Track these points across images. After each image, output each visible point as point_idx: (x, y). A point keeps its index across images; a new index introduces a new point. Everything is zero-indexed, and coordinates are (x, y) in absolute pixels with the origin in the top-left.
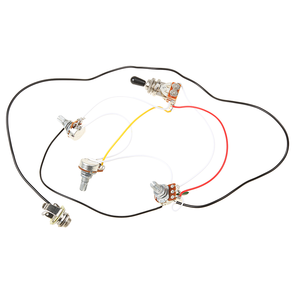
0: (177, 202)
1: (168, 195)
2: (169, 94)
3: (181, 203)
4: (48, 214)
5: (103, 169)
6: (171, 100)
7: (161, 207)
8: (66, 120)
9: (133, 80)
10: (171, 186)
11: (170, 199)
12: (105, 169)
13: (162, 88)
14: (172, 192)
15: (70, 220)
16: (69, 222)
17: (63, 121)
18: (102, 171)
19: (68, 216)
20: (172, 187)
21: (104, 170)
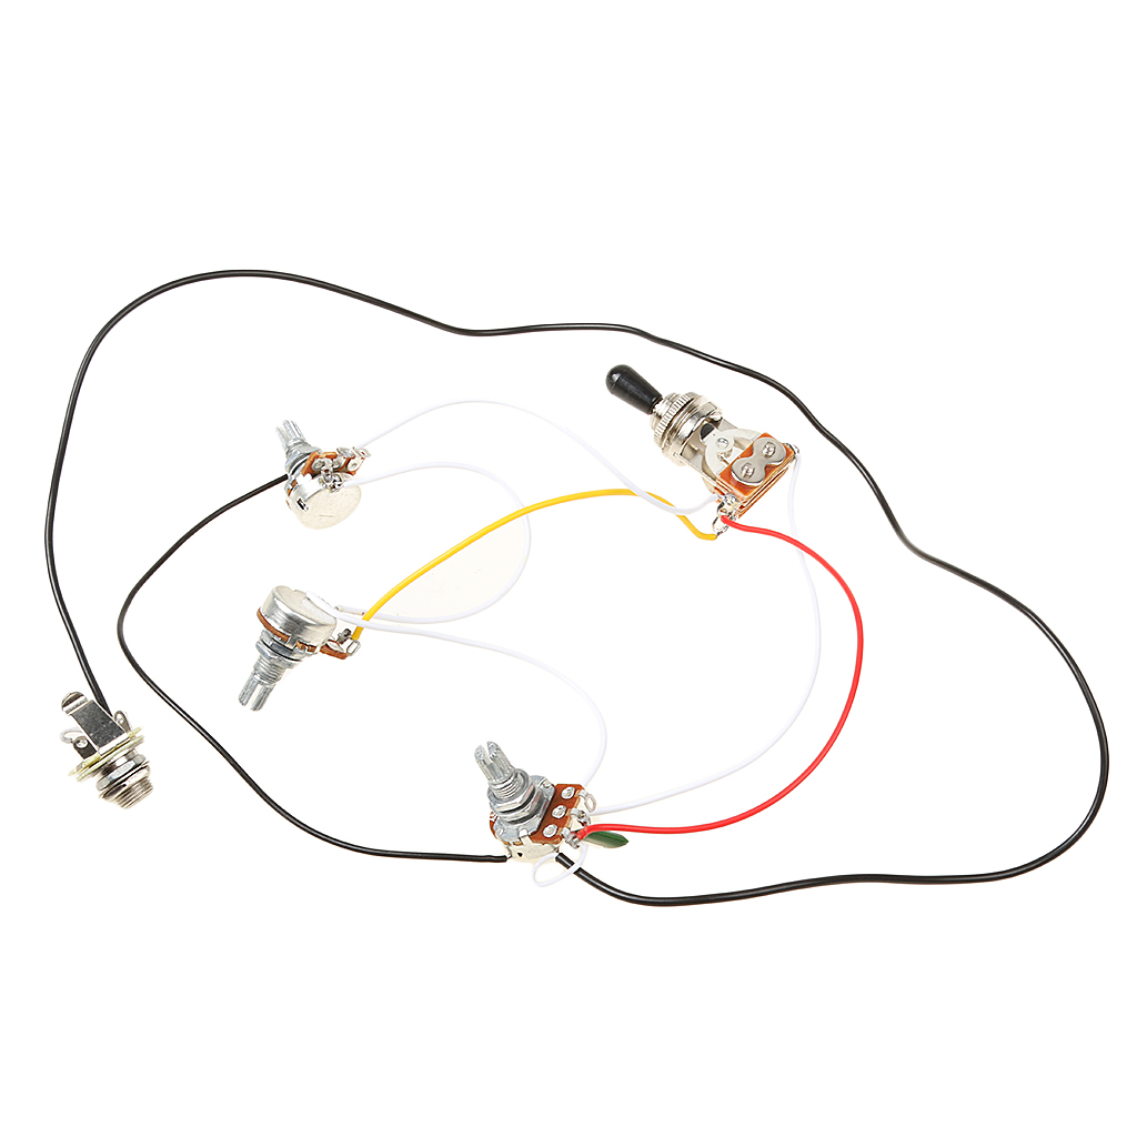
0: (561, 854)
1: (536, 821)
2: (730, 470)
3: (572, 863)
4: (82, 745)
5: (350, 651)
6: (725, 493)
7: (503, 859)
8: (303, 443)
9: (616, 377)
10: (565, 792)
11: (536, 836)
12: (355, 654)
13: (716, 440)
14: (558, 812)
15: (145, 784)
16: (138, 790)
17: (291, 443)
18: (342, 656)
19: (145, 771)
20: (565, 794)
21: (351, 654)
